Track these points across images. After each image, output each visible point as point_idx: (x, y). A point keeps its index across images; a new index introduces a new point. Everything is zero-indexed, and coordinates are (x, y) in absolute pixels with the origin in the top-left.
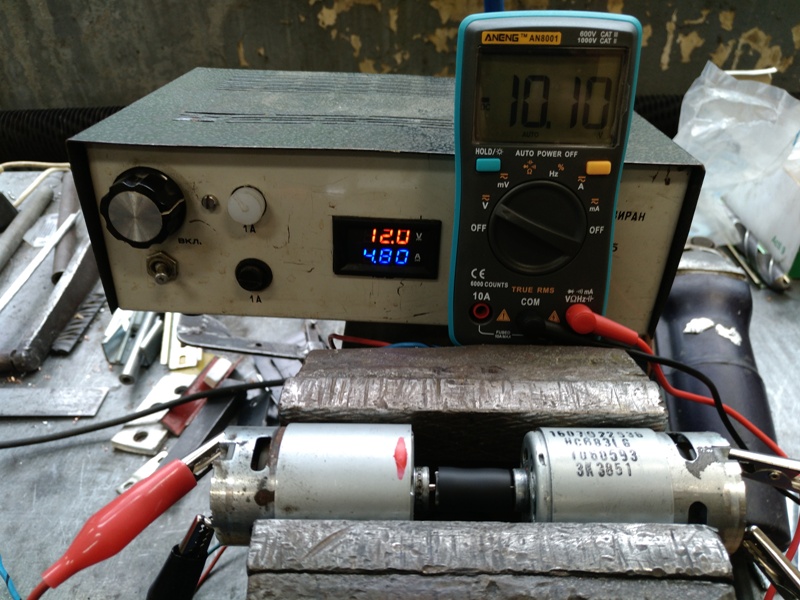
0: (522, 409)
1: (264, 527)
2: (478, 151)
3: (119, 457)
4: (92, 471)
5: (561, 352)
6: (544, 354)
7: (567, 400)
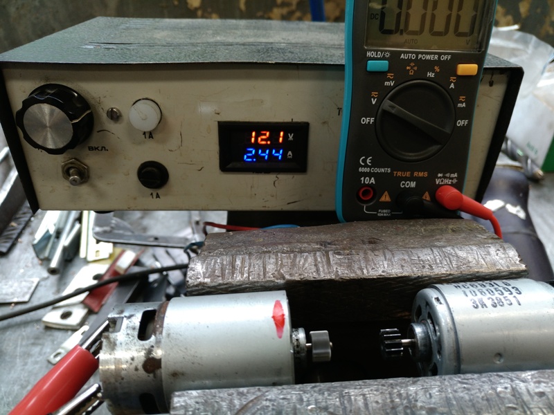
0: (405, 274)
1: (182, 399)
3: (49, 333)
4: (27, 345)
5: (424, 224)
6: (410, 226)
7: (441, 263)
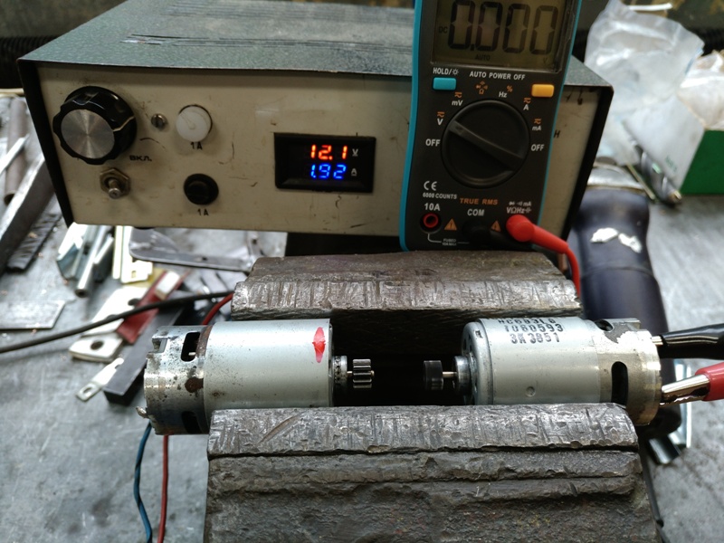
0: (453, 306)
1: (221, 417)
3: (77, 365)
4: (52, 378)
5: (487, 257)
6: (471, 258)
7: (493, 298)
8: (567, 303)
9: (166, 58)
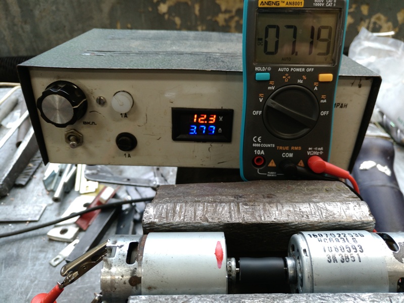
0: (290, 221)
1: (134, 301)
2: (257, 69)
3: (51, 243)
4: (36, 252)
5: (307, 185)
6: (298, 185)
7: (315, 214)
8: (364, 217)
9: (106, 63)
